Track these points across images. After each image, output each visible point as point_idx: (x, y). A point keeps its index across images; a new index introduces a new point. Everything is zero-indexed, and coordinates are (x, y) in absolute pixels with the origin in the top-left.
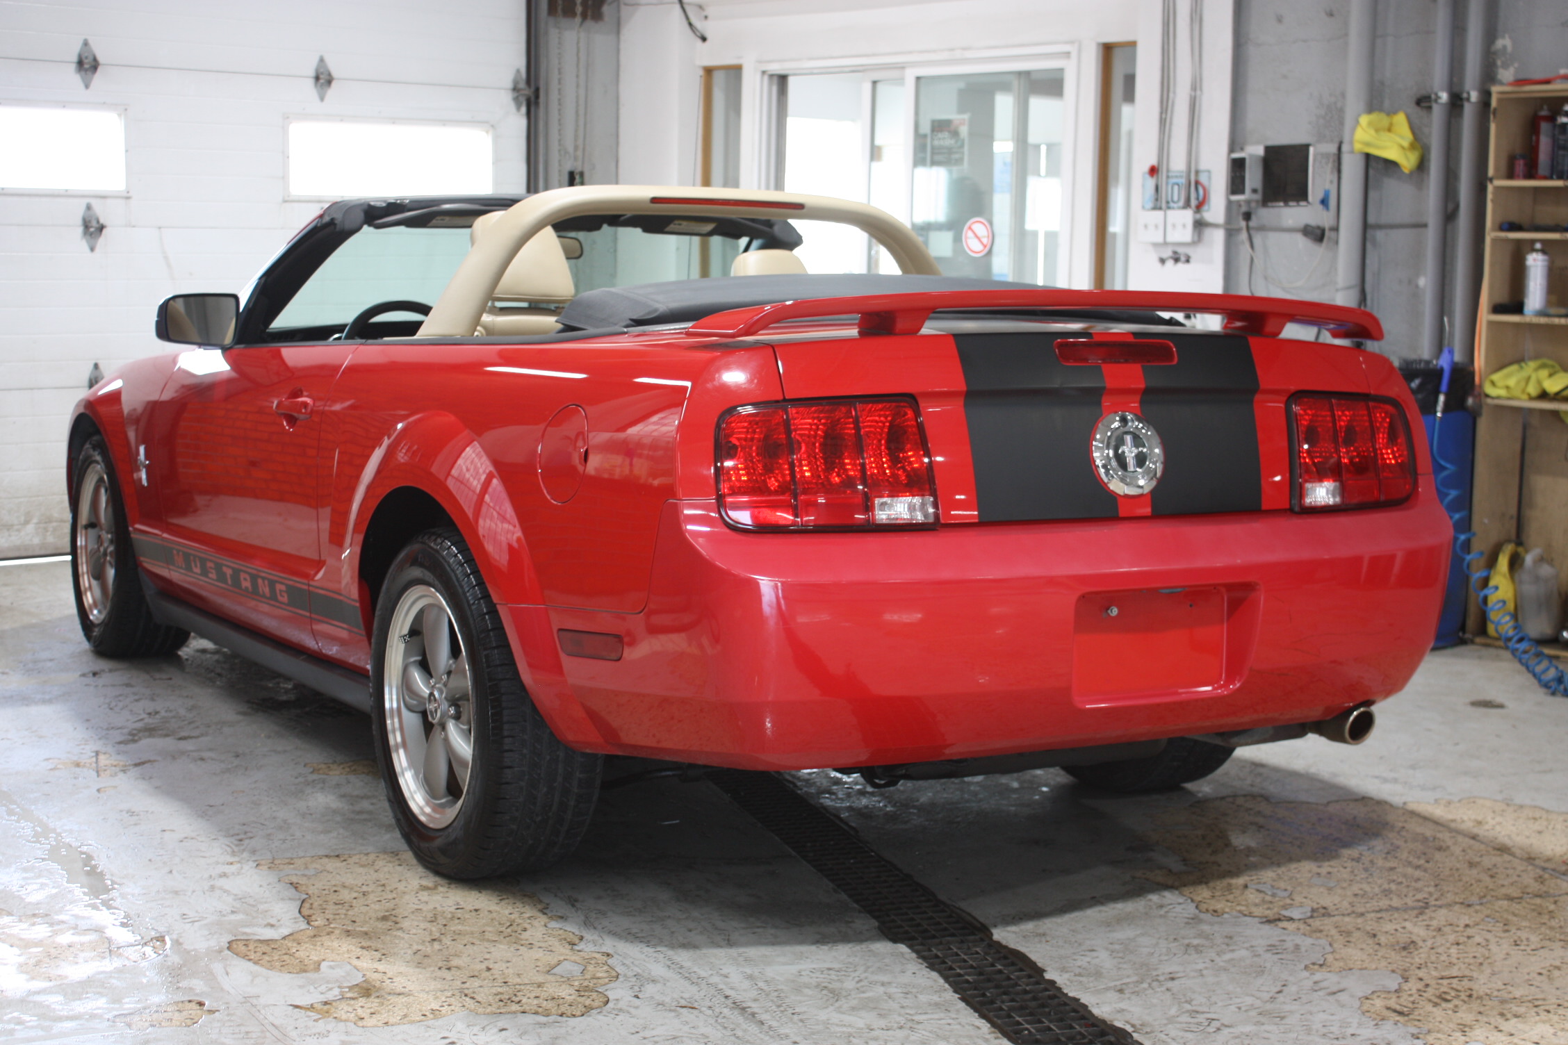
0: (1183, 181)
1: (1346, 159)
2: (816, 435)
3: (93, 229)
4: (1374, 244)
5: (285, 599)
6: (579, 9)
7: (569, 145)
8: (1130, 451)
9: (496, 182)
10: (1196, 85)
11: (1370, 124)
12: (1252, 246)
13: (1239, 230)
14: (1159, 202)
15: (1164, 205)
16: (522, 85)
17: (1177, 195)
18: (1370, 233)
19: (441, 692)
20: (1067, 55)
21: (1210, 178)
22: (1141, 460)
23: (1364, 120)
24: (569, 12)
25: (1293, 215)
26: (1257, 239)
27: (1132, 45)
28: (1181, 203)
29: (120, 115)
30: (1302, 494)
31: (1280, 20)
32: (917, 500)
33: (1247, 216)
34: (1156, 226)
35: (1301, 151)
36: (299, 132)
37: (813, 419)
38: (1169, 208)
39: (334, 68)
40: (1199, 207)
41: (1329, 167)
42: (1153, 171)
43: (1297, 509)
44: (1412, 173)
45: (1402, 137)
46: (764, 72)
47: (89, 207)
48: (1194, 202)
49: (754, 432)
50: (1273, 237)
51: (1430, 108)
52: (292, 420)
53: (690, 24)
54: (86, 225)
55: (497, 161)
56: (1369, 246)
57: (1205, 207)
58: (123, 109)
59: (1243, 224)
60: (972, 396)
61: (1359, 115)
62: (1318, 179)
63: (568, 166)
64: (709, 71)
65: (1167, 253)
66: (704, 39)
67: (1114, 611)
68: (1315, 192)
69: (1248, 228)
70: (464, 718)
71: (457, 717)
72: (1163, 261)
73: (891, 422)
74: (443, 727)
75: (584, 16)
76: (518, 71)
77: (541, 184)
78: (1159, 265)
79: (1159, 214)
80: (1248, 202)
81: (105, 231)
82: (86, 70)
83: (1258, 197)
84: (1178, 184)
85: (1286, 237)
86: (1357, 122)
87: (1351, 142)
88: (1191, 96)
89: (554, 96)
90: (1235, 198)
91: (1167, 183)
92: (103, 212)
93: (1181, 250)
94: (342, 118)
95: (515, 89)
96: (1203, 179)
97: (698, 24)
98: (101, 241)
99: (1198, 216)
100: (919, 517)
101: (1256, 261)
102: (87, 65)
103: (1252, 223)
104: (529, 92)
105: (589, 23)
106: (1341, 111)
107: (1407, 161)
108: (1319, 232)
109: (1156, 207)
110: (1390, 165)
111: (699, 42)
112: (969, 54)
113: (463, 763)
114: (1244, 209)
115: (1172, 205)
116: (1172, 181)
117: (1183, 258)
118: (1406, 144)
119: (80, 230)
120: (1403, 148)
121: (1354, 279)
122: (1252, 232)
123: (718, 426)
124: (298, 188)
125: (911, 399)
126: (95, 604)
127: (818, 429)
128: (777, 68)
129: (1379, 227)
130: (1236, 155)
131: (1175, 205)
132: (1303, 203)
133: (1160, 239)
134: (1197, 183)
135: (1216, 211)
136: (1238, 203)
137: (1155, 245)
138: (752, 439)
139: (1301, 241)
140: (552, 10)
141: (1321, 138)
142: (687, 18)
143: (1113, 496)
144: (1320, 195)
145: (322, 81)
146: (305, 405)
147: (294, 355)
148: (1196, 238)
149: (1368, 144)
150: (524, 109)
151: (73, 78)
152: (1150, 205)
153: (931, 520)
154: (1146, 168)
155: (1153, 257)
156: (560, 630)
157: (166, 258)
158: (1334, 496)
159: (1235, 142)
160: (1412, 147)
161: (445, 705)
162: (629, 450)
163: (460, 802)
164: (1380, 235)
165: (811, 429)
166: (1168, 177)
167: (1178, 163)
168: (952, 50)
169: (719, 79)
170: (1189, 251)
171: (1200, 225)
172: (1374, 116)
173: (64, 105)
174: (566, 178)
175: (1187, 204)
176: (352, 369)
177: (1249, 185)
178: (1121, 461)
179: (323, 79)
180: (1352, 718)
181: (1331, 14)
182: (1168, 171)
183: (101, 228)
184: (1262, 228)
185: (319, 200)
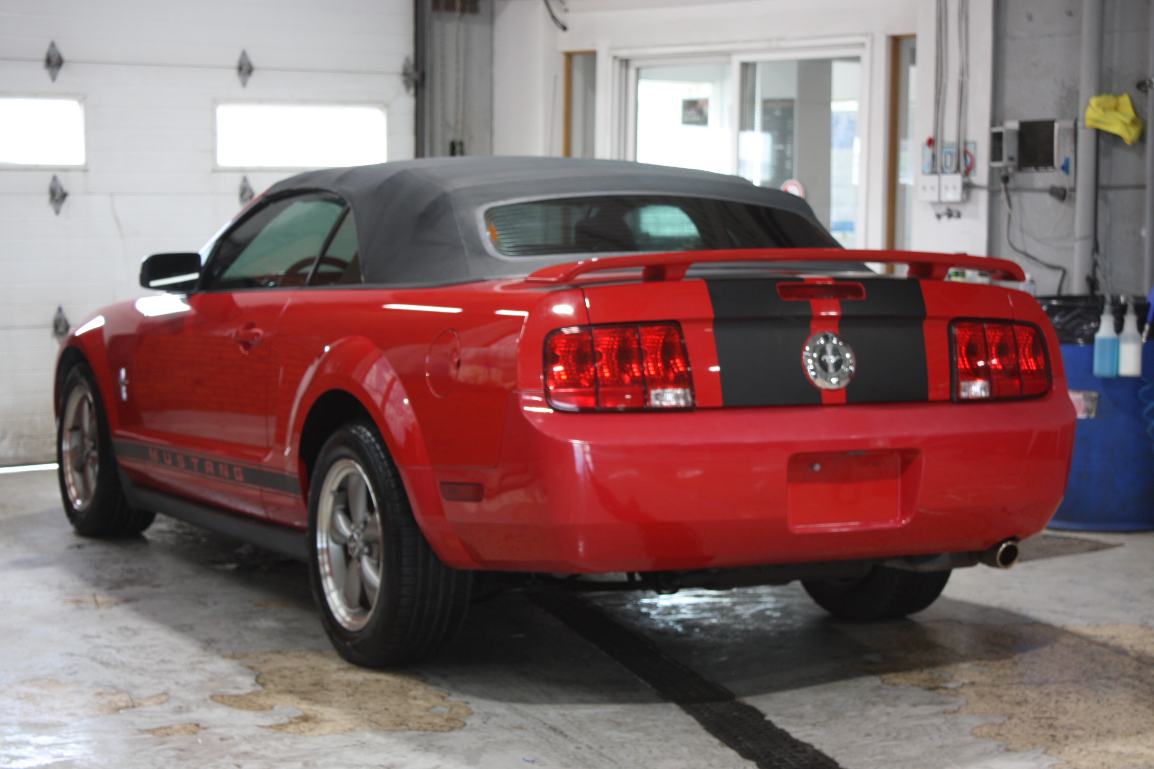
0: (954, 151)
1: (1081, 132)
2: (613, 348)
3: (58, 196)
4: (1106, 201)
5: (241, 478)
6: (458, 5)
7: (451, 119)
8: (831, 359)
9: (390, 151)
10: (964, 72)
11: (1099, 105)
12: (1010, 204)
13: (999, 191)
14: (935, 168)
15: (939, 169)
16: (411, 70)
17: (950, 162)
18: (1101, 193)
19: (359, 535)
20: (862, 45)
21: (975, 148)
22: (838, 365)
23: (1094, 101)
24: (450, 7)
25: (1043, 178)
26: (1015, 199)
27: (913, 37)
28: (954, 168)
29: (80, 102)
30: (958, 389)
31: (1030, 18)
32: (679, 391)
33: (1006, 179)
34: (933, 188)
35: (1048, 126)
36: (225, 114)
37: (610, 337)
38: (943, 172)
39: (255, 60)
40: (967, 173)
41: (1069, 139)
42: (931, 142)
43: (955, 400)
44: (1134, 144)
45: (1125, 115)
46: (615, 58)
47: (55, 179)
48: (963, 168)
49: (570, 346)
50: (1027, 197)
51: (1146, 91)
52: (247, 346)
53: (554, 18)
54: (53, 193)
55: (391, 134)
56: (1101, 203)
57: (972, 172)
58: (82, 98)
59: (1002, 186)
60: (717, 322)
61: (1090, 97)
62: (1061, 150)
63: (450, 137)
64: (569, 56)
65: (942, 210)
66: (564, 28)
67: (817, 467)
68: (1058, 160)
69: (1006, 190)
70: (375, 554)
71: (370, 554)
72: (939, 216)
73: (664, 340)
74: (359, 559)
75: (463, 10)
76: (407, 59)
77: (427, 151)
78: (935, 219)
79: (934, 178)
80: (1006, 168)
81: (68, 199)
82: (53, 67)
83: (1015, 163)
84: (950, 154)
85: (1037, 197)
86: (1088, 104)
87: (1084, 120)
88: (959, 81)
89: (438, 78)
90: (997, 164)
91: (942, 152)
92: (66, 183)
93: (954, 208)
94: (260, 101)
95: (405, 74)
96: (970, 149)
97: (560, 16)
98: (65, 206)
99: (966, 180)
100: (682, 403)
101: (1013, 218)
102: (54, 62)
103: (1011, 185)
104: (416, 76)
105: (468, 16)
106: (1077, 93)
107: (1129, 135)
108: (1062, 192)
109: (934, 172)
110: (1116, 139)
111: (560, 32)
112: (783, 44)
113: (373, 588)
114: (1003, 173)
115: (946, 170)
116: (946, 150)
117: (955, 214)
118: (1127, 121)
119: (47, 197)
120: (1125, 124)
121: (1089, 231)
122: (1011, 193)
123: (545, 343)
124: (224, 159)
125: (675, 324)
126: (78, 497)
127: (613, 344)
128: (624, 53)
129: (1110, 188)
130: (997, 129)
131: (948, 171)
132: (1050, 169)
133: (935, 198)
134: (966, 152)
135: (981, 175)
136: (1000, 169)
137: (933, 204)
138: (569, 352)
139: (1049, 201)
140: (436, 5)
141: (1064, 116)
142: (550, 11)
143: (818, 390)
144: (1062, 162)
145: (244, 72)
146: (257, 334)
147: (243, 298)
148: (965, 197)
149: (1097, 121)
150: (412, 91)
151: (43, 73)
152: (928, 170)
153: (690, 404)
154: (924, 139)
155: (931, 213)
156: (443, 483)
157: (117, 219)
158: (985, 391)
159: (995, 120)
160: (1133, 122)
161: (361, 544)
162: (488, 362)
163: (370, 614)
164: (1111, 195)
165: (608, 345)
166: (942, 147)
167: (950, 135)
168: (769, 40)
169: (578, 62)
170: (960, 208)
171: (968, 187)
172: (1103, 99)
173: (35, 94)
174: (448, 148)
175: (958, 170)
176: (293, 308)
177: (1005, 154)
178: (824, 366)
179: (245, 69)
180: (1001, 549)
181: (1070, 14)
182: (942, 141)
183: (64, 196)
184: (1018, 189)
185: (242, 170)
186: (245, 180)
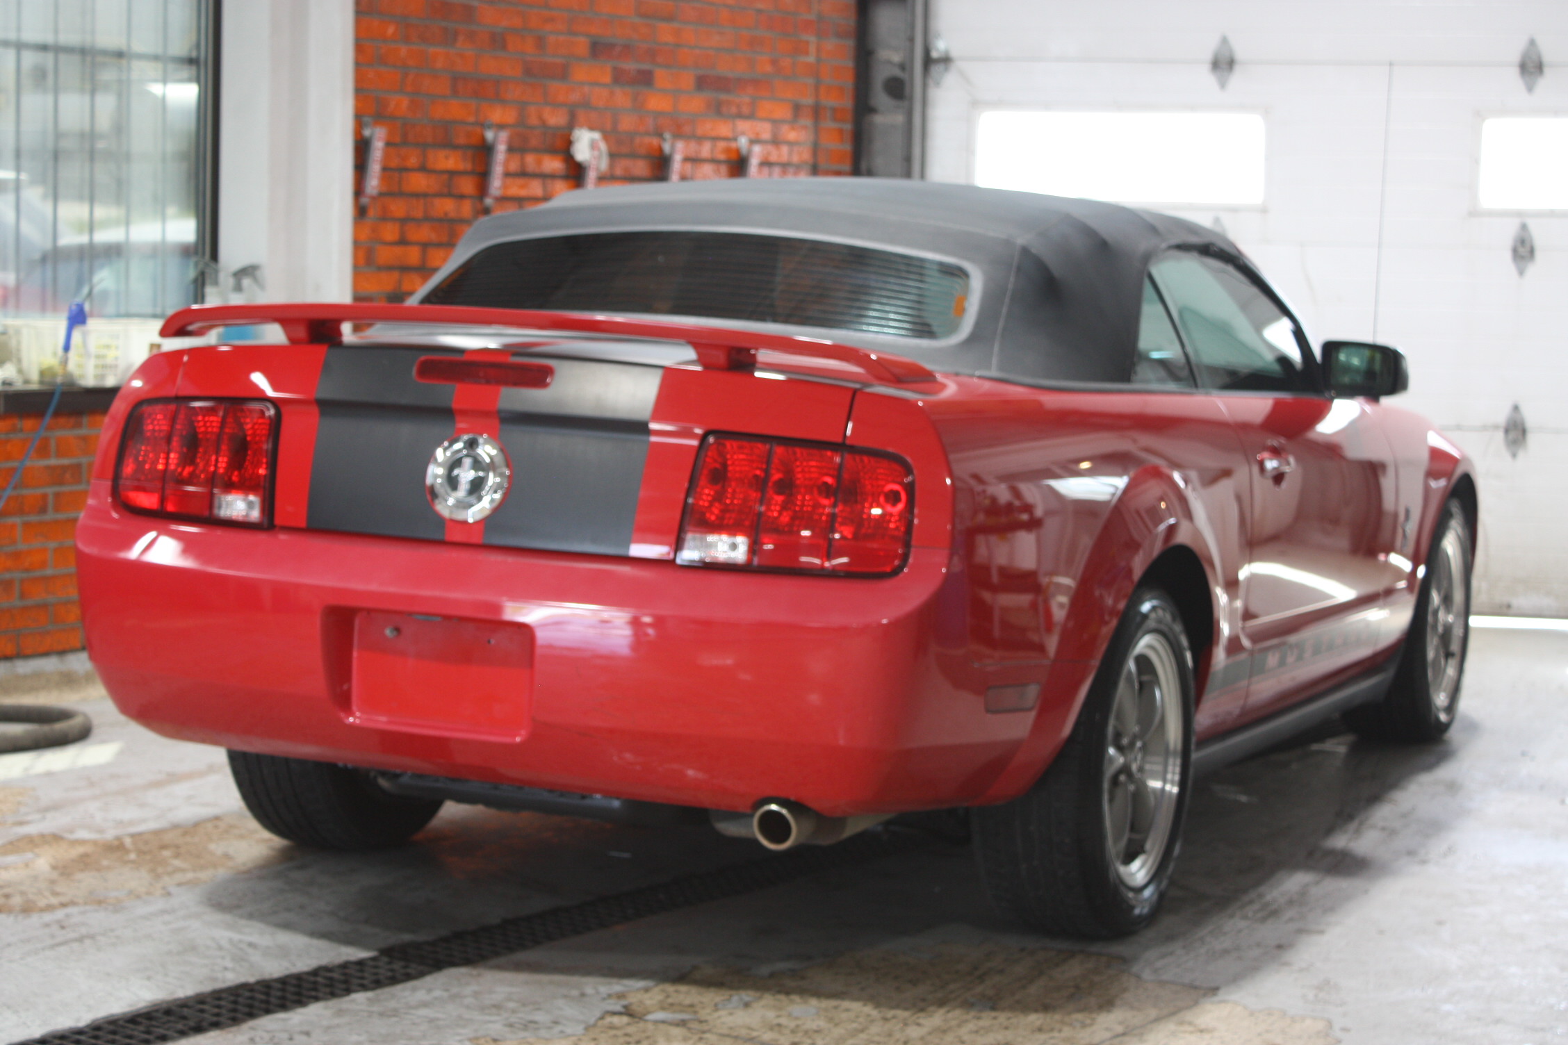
8: (465, 475)
22: (476, 485)
36: (1495, 130)
39: (1548, 54)
43: (678, 560)
102: (1223, 64)
124: (1488, 199)
125: (272, 405)
145: (1530, 69)
151: (1207, 79)
178: (453, 484)
179: (1532, 67)
185: (1519, 214)
186: (1524, 227)
